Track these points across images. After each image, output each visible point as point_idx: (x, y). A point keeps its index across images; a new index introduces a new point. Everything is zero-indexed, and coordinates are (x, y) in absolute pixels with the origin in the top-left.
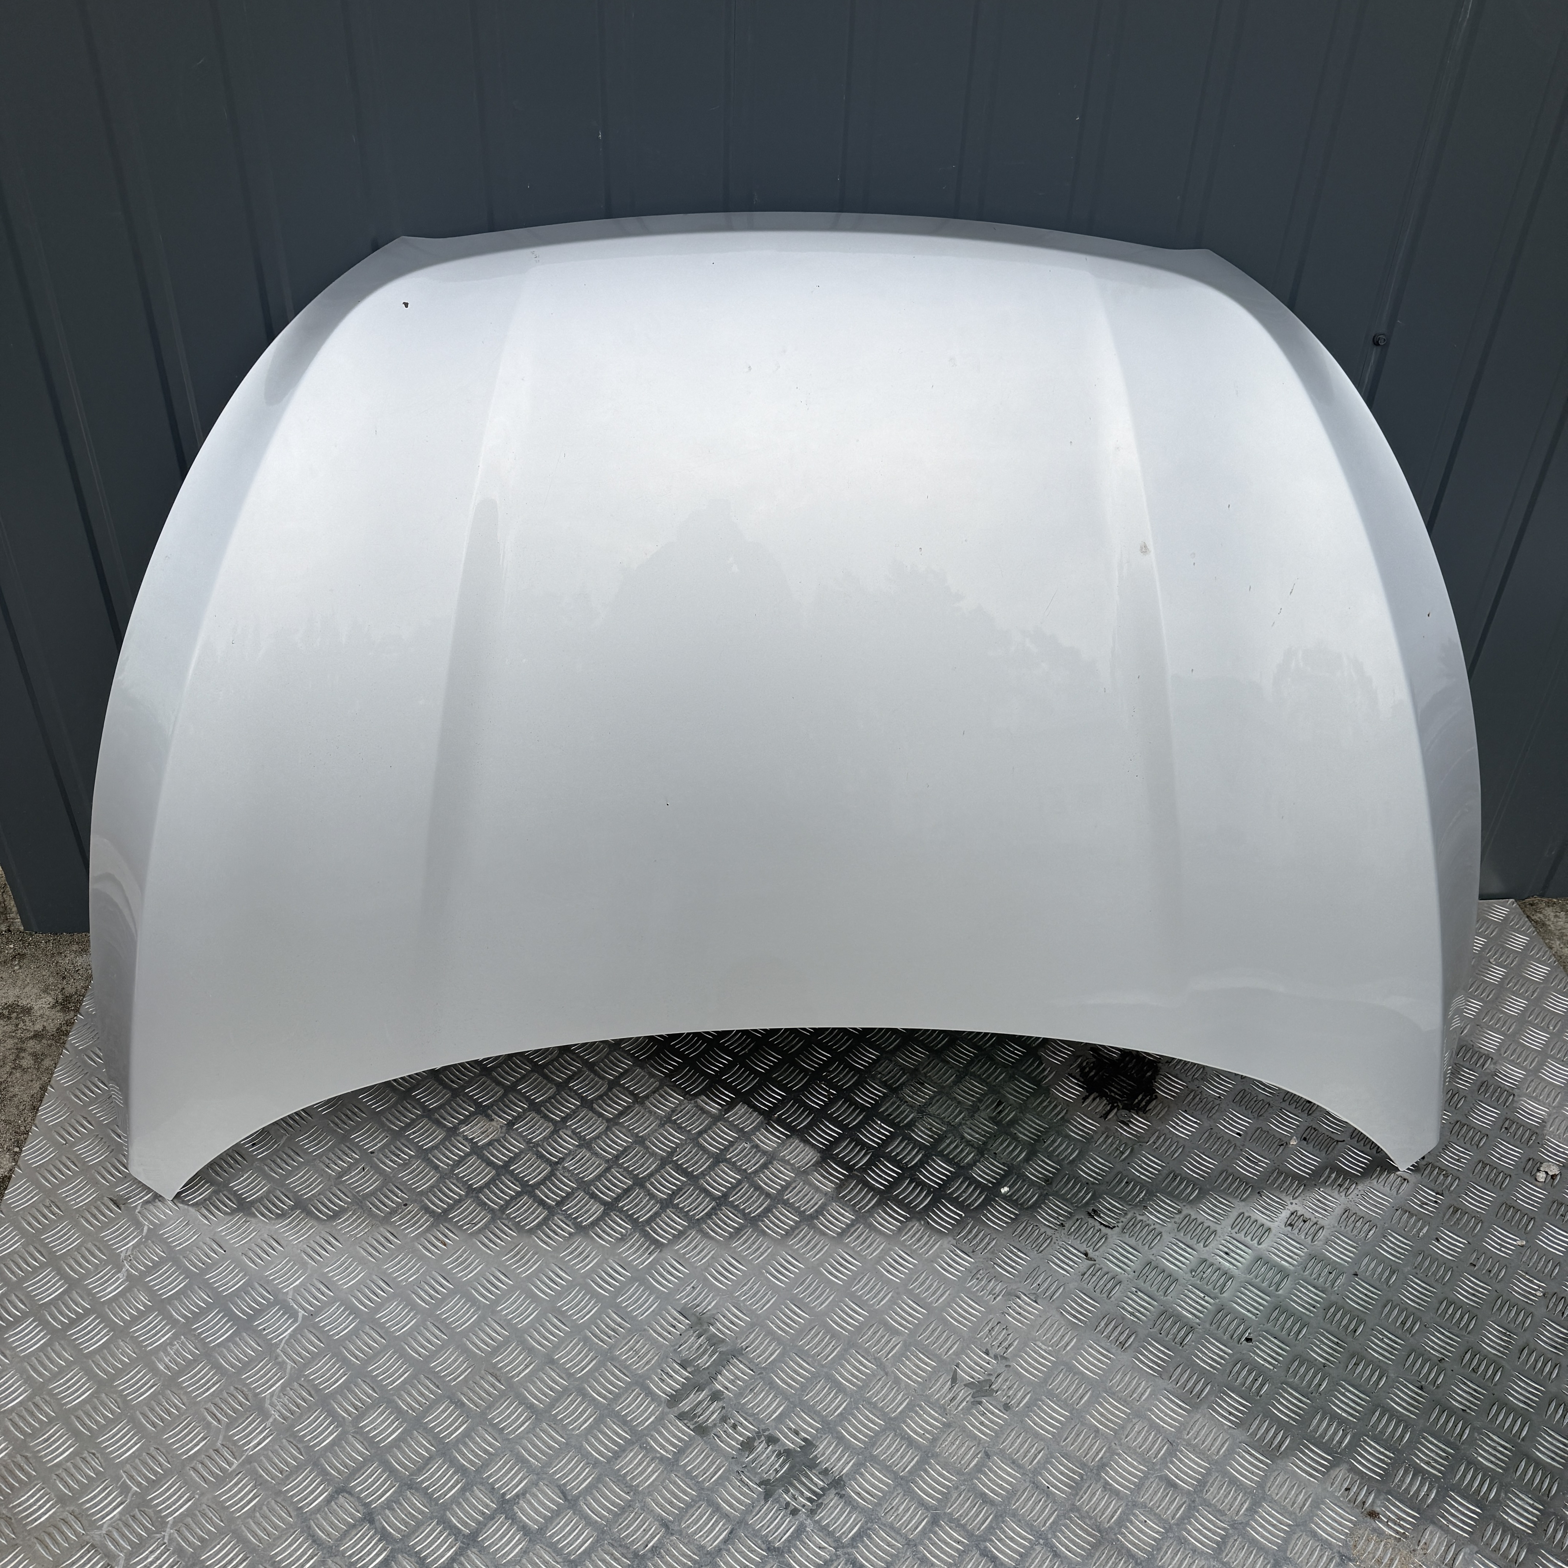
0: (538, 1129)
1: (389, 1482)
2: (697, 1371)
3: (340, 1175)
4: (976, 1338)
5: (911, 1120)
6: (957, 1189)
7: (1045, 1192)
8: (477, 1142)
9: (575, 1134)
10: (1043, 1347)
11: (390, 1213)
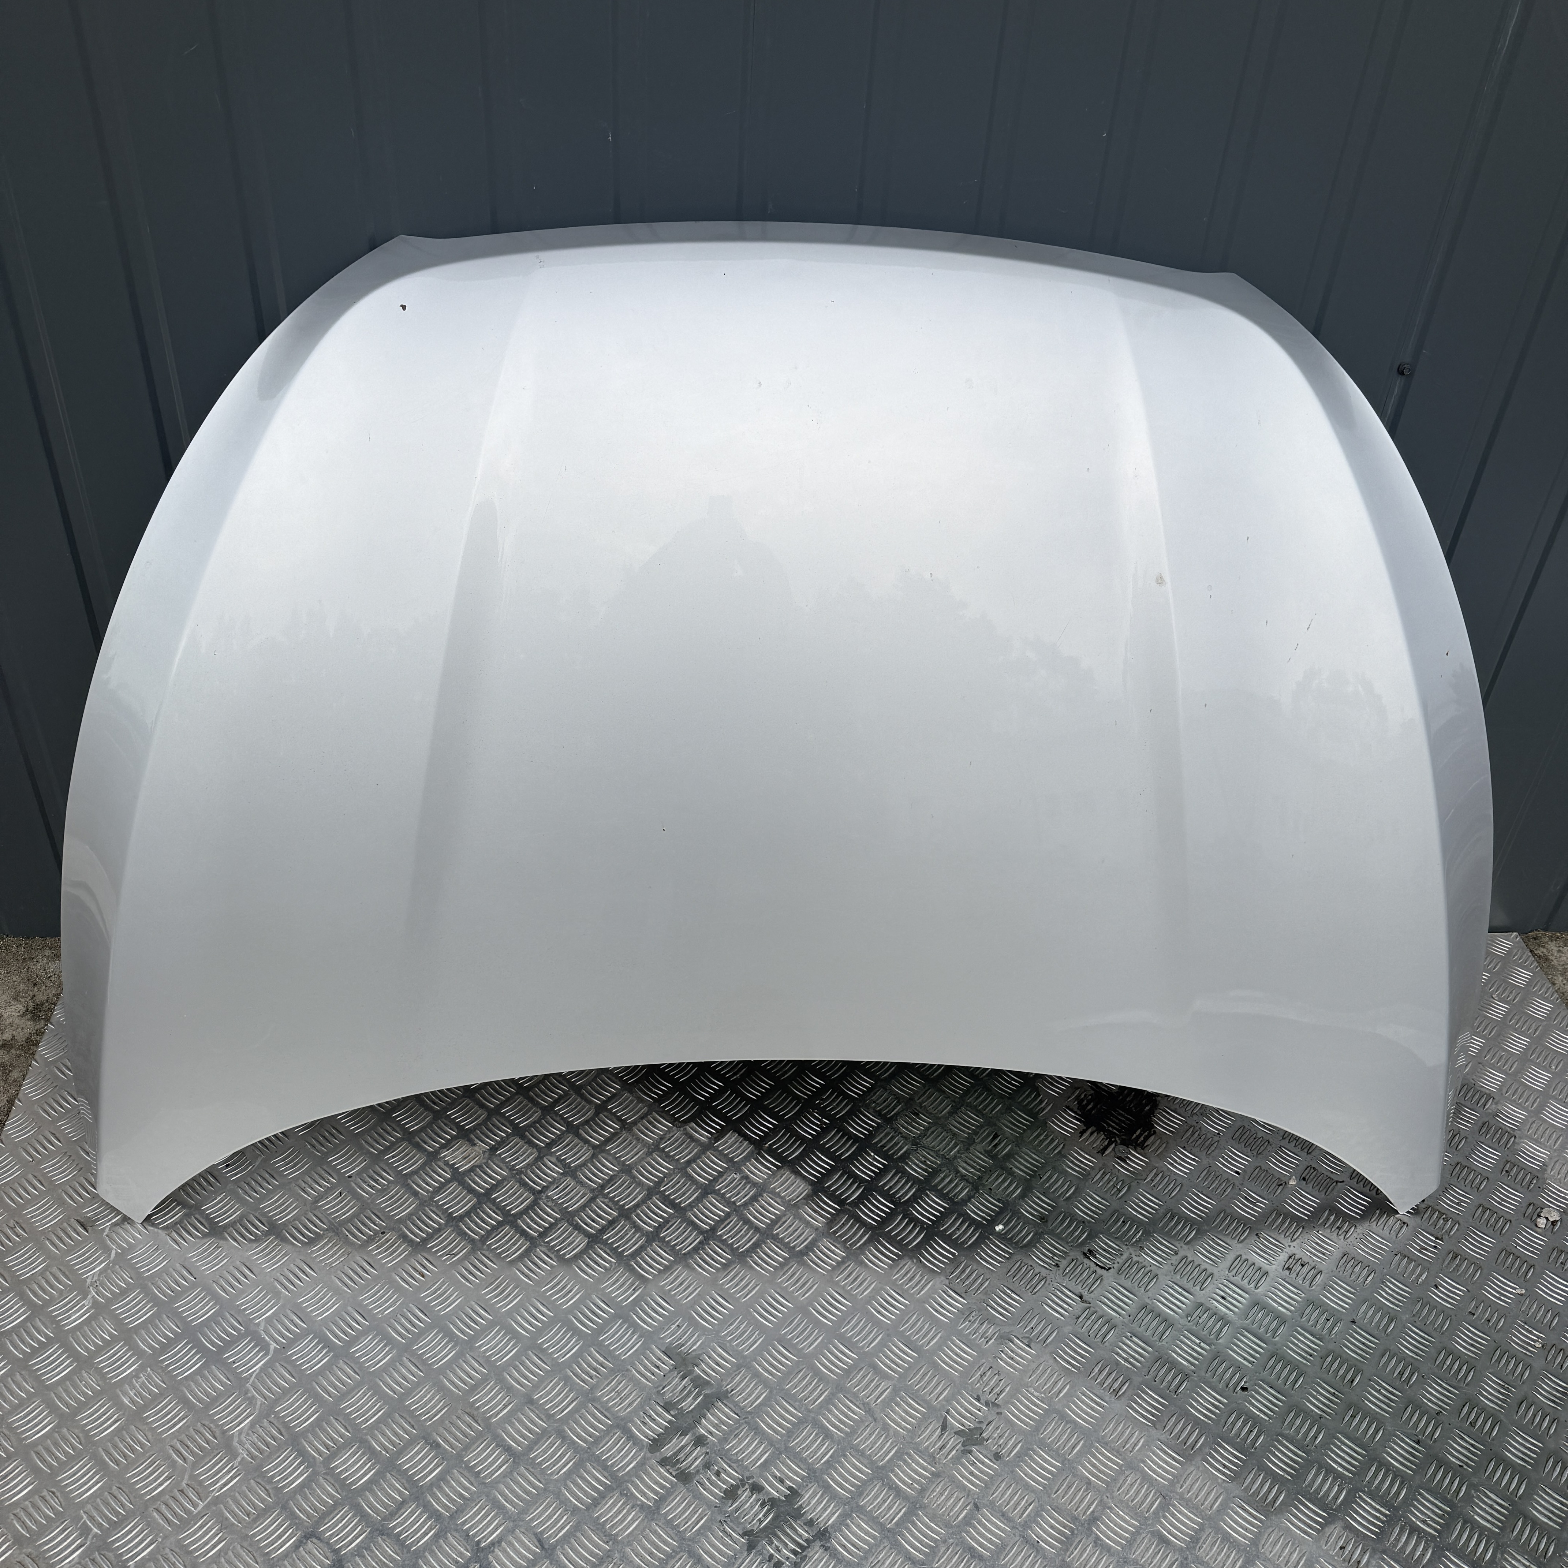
0: (522, 1155)
1: (360, 1527)
2: (681, 1414)
3: (316, 1200)
4: (967, 1383)
5: (905, 1152)
6: (950, 1225)
7: (1041, 1230)
8: (458, 1168)
9: (560, 1162)
10: (1036, 1394)
11: (367, 1241)
